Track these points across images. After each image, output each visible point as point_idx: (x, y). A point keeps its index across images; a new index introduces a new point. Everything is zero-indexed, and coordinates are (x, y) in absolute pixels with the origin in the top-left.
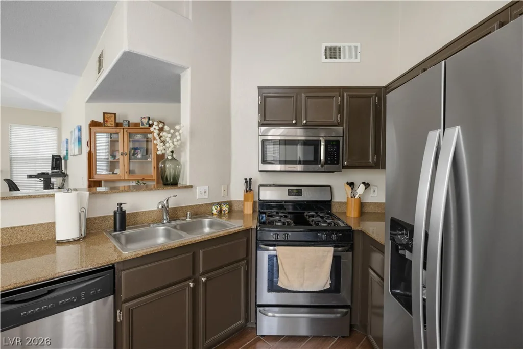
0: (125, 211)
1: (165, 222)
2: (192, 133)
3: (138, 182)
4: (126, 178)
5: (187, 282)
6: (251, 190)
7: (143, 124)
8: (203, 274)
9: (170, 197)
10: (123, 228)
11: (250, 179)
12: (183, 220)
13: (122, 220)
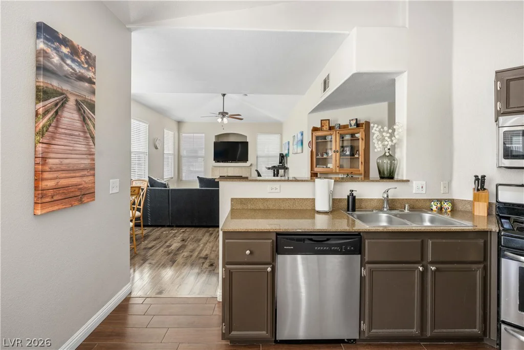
0: (355, 197)
1: (385, 210)
2: (409, 131)
3: (348, 175)
4: (338, 171)
5: (416, 265)
6: (483, 189)
7: (351, 125)
8: (432, 263)
9: (389, 189)
10: (354, 210)
11: (483, 177)
12: (401, 211)
13: (352, 204)
